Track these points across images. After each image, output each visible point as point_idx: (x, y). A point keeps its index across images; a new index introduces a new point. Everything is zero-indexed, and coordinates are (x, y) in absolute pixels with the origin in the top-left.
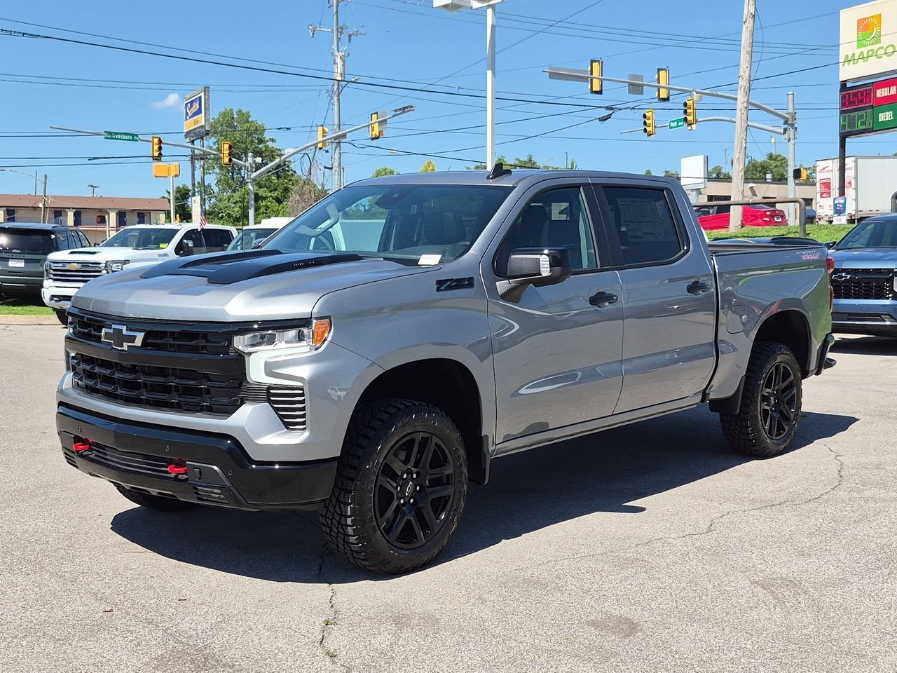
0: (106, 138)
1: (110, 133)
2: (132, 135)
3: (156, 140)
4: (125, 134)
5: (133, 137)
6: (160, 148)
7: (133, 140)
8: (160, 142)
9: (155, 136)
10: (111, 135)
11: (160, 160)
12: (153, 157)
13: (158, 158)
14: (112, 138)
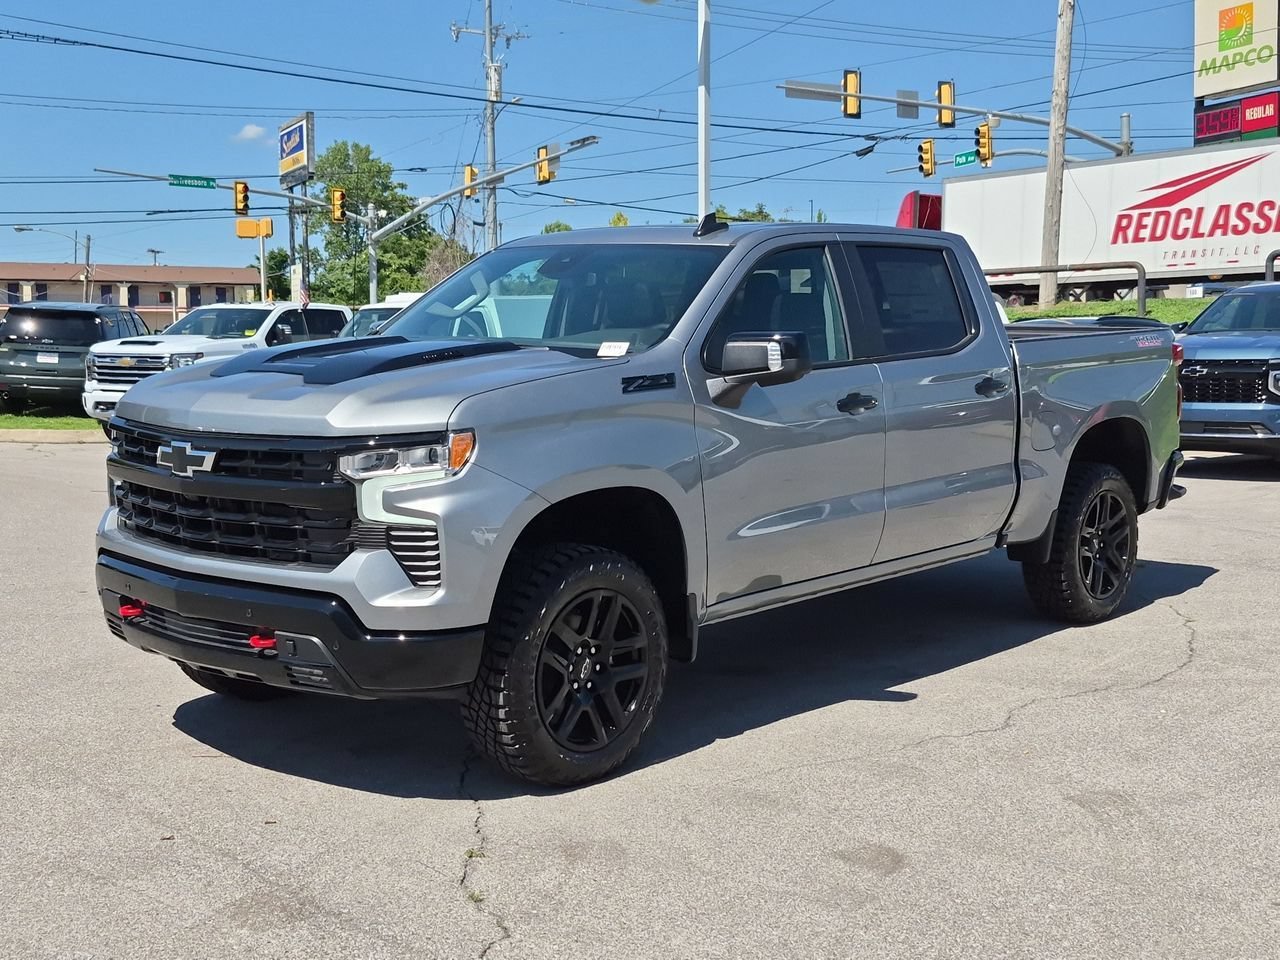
0: (171, 184)
1: (176, 177)
2: (207, 179)
3: (240, 187)
4: (197, 178)
5: (208, 182)
6: (246, 198)
7: (209, 186)
8: (246, 189)
9: (238, 180)
10: (178, 180)
11: (246, 214)
12: (236, 209)
13: (244, 211)
14: (179, 185)
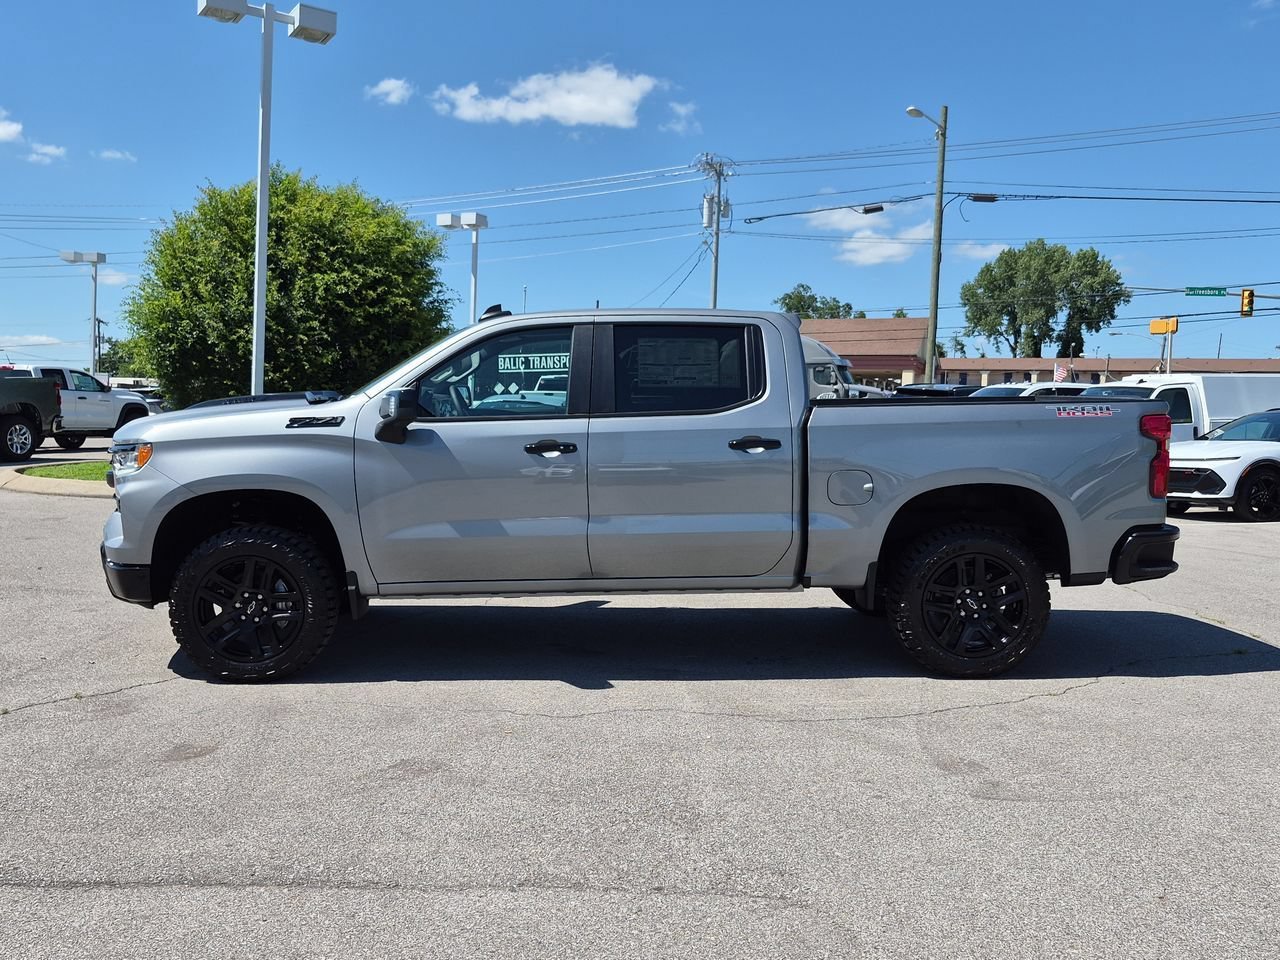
0: (1187, 295)
1: (1191, 289)
2: (1219, 289)
3: (1246, 294)
4: (1211, 289)
5: (1220, 291)
6: (1251, 303)
7: (1219, 295)
8: (1252, 294)
9: (1245, 288)
10: (1193, 291)
11: (1251, 315)
12: (1242, 311)
13: (1249, 314)
14: (1194, 295)
